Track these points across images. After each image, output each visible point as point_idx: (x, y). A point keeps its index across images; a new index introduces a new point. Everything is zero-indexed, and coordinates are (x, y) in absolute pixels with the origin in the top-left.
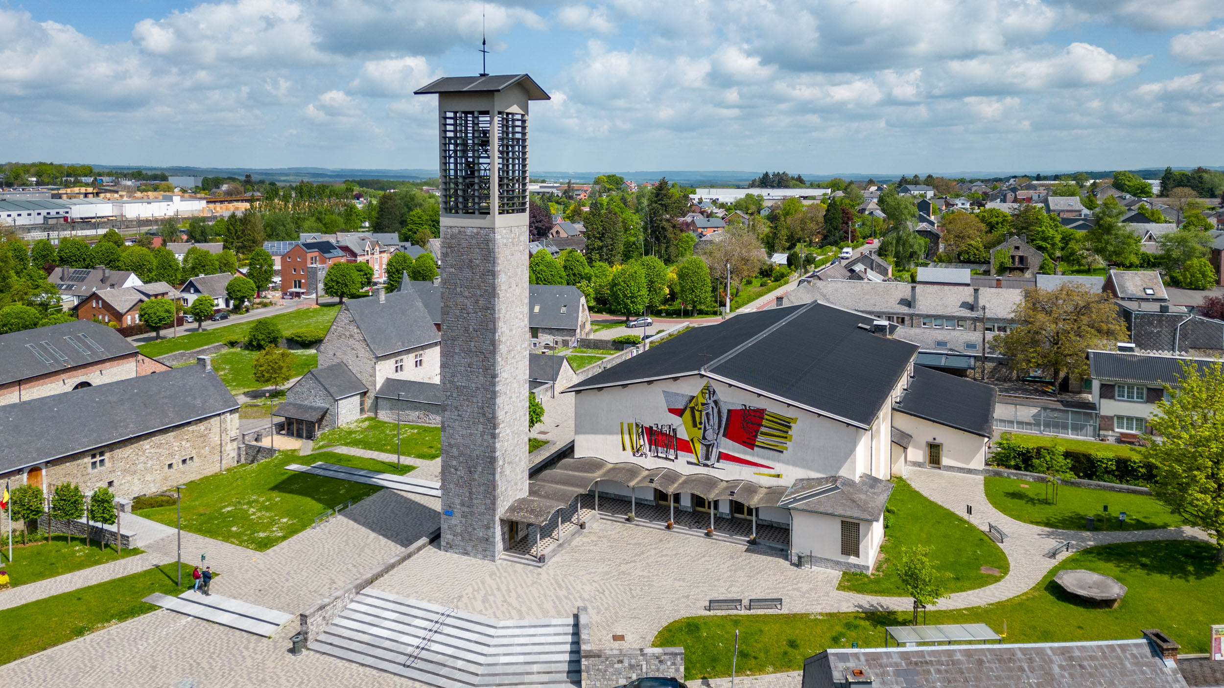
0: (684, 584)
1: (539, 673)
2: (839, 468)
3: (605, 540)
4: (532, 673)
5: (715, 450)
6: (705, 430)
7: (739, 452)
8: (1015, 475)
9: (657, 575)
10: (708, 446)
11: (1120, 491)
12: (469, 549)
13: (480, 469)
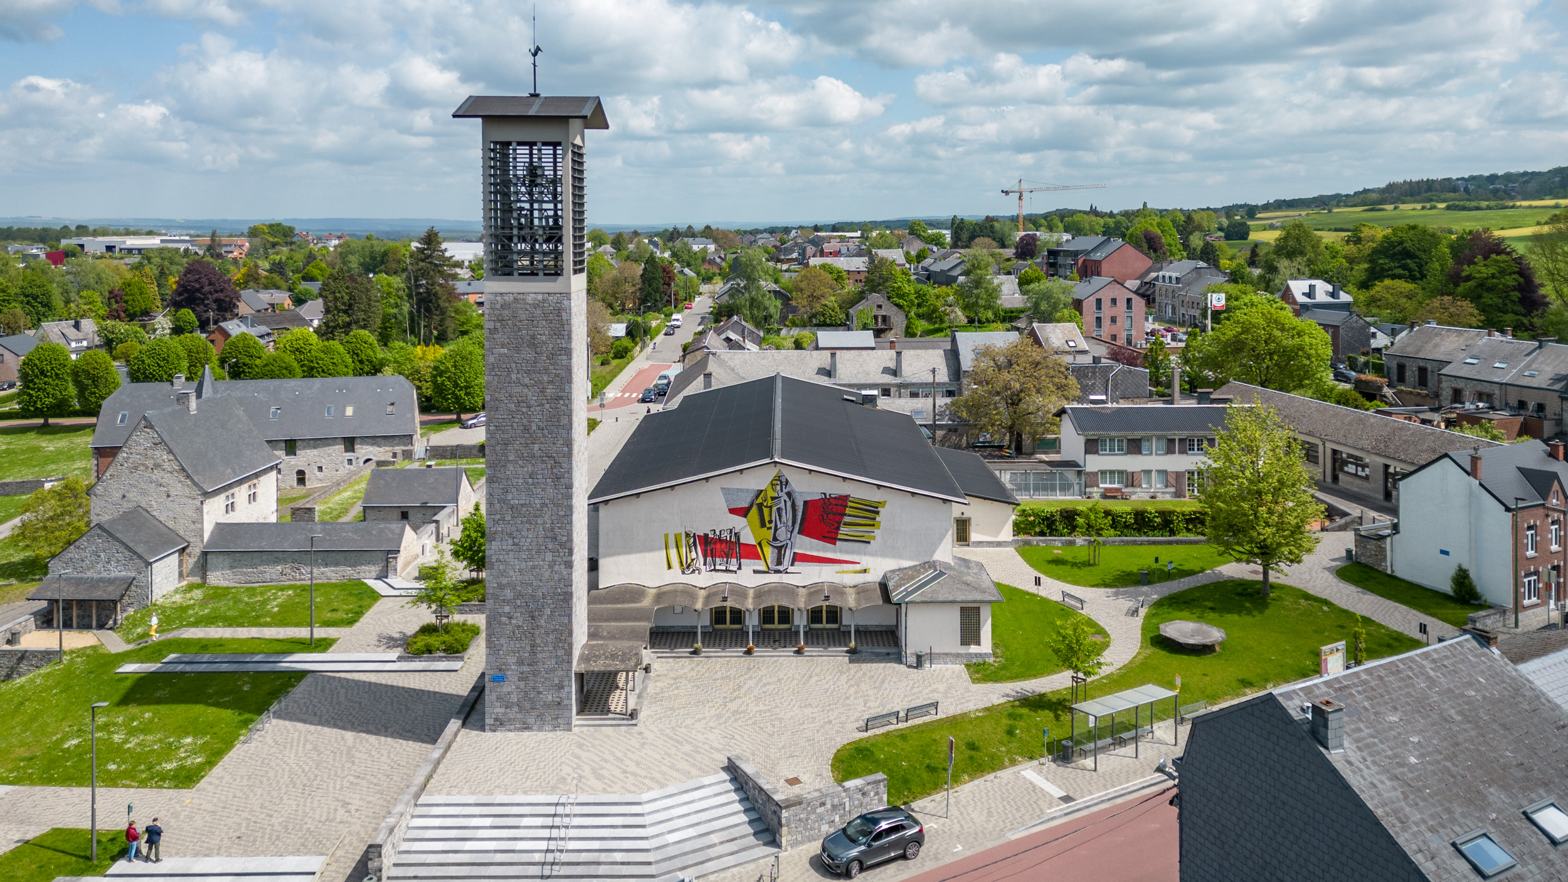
0: (815, 710)
1: (722, 843)
2: (934, 552)
3: (684, 682)
4: (714, 845)
5: (788, 551)
6: (776, 529)
7: (818, 550)
8: (1043, 541)
9: (777, 706)
10: (779, 548)
11: (1142, 543)
12: (531, 721)
13: (548, 611)
